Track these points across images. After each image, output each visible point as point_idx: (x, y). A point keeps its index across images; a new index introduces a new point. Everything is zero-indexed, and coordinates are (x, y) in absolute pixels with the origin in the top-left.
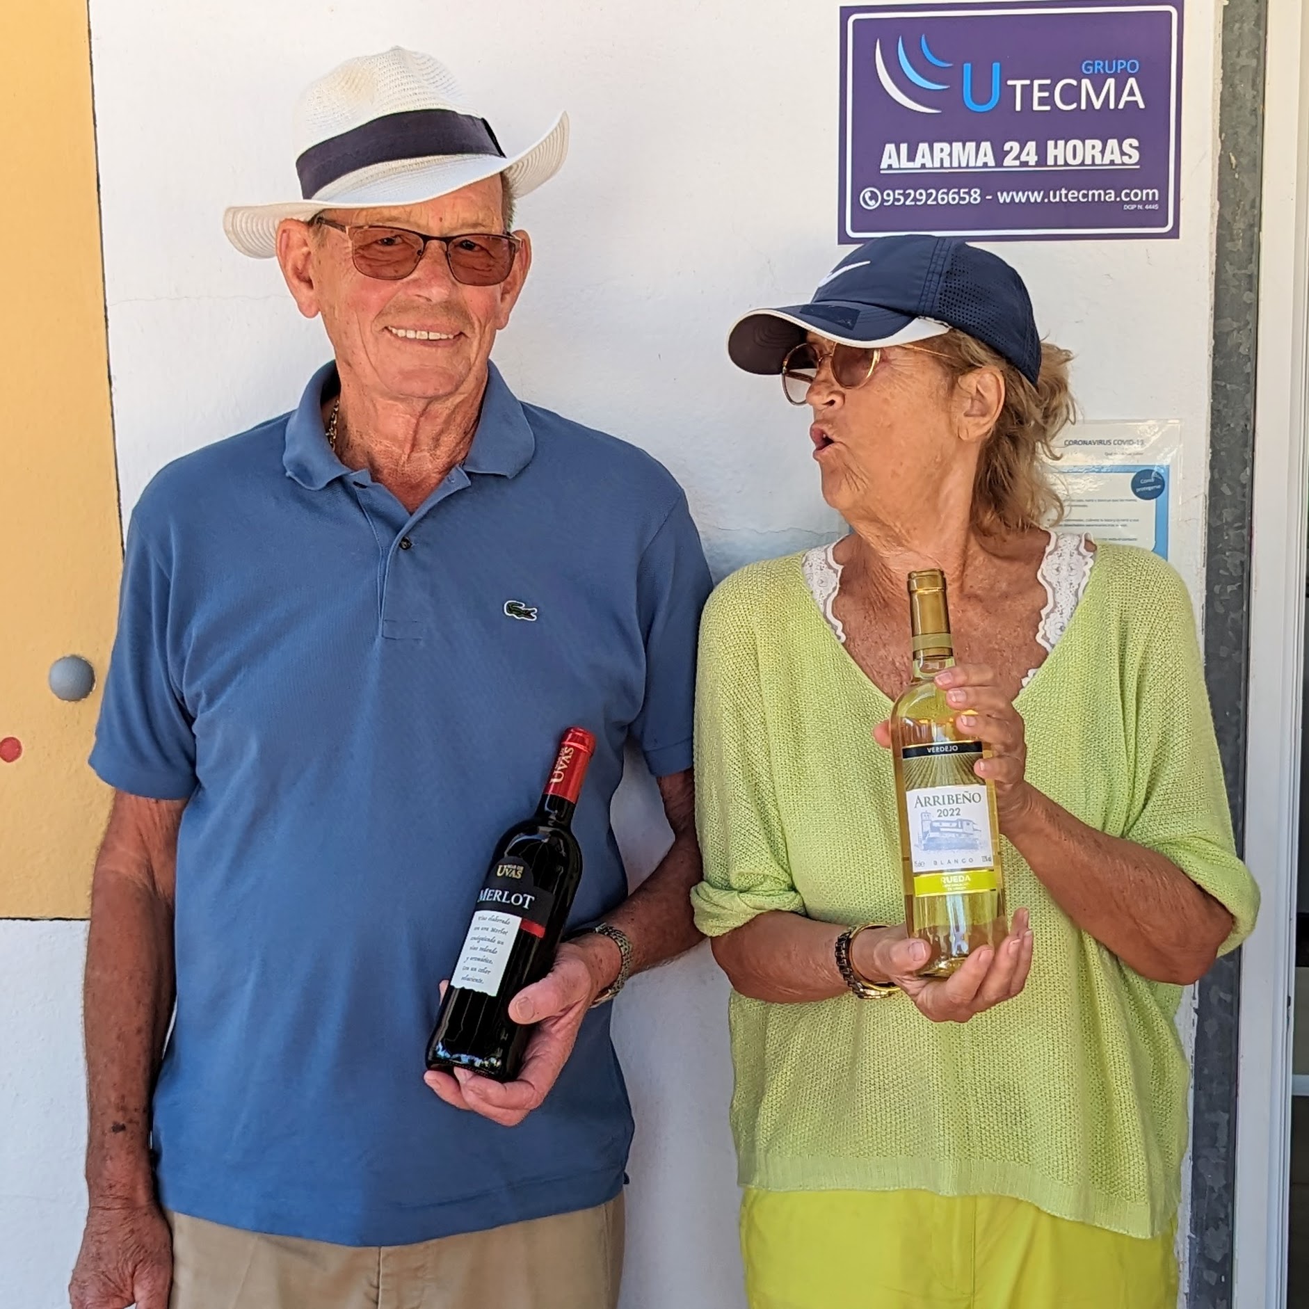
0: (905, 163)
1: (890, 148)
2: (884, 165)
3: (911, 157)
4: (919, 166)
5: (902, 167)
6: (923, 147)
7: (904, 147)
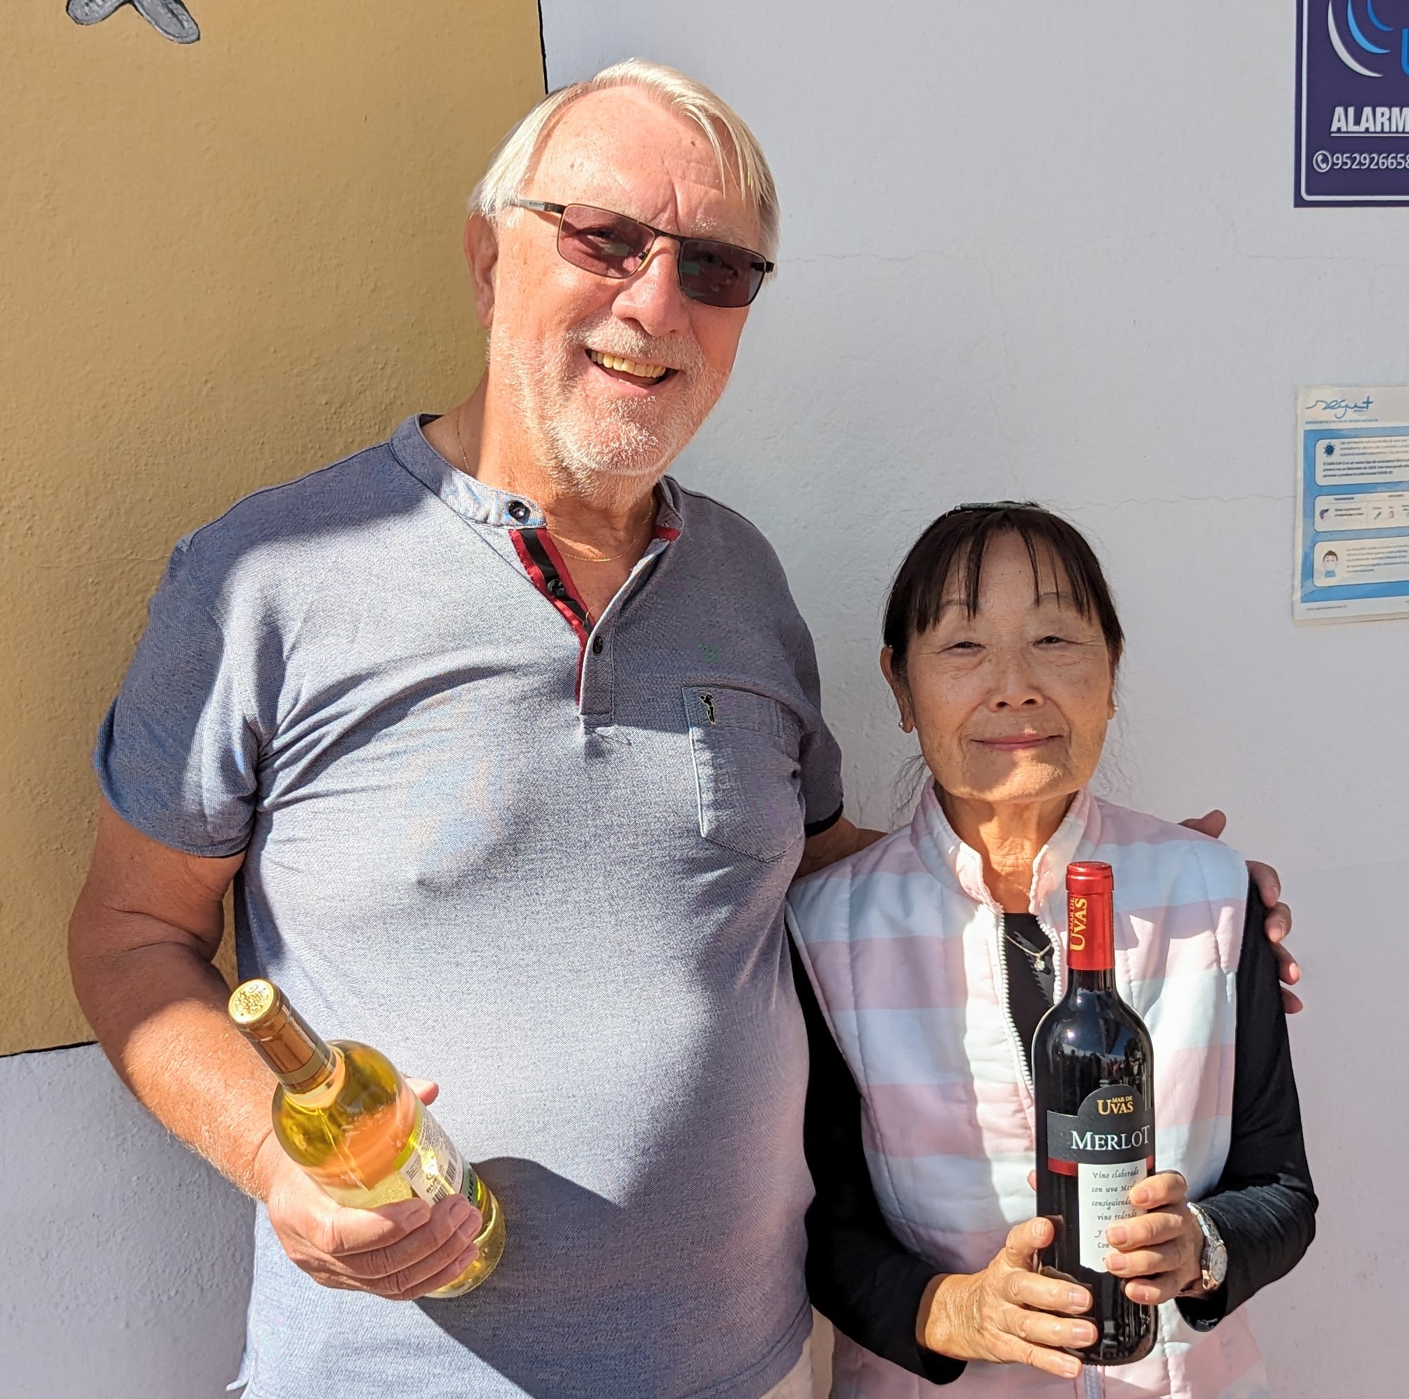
0: (1352, 128)
1: (1339, 111)
2: (1334, 128)
3: (1357, 121)
4: (1363, 130)
5: (1350, 130)
6: (1367, 111)
7: (1351, 110)
